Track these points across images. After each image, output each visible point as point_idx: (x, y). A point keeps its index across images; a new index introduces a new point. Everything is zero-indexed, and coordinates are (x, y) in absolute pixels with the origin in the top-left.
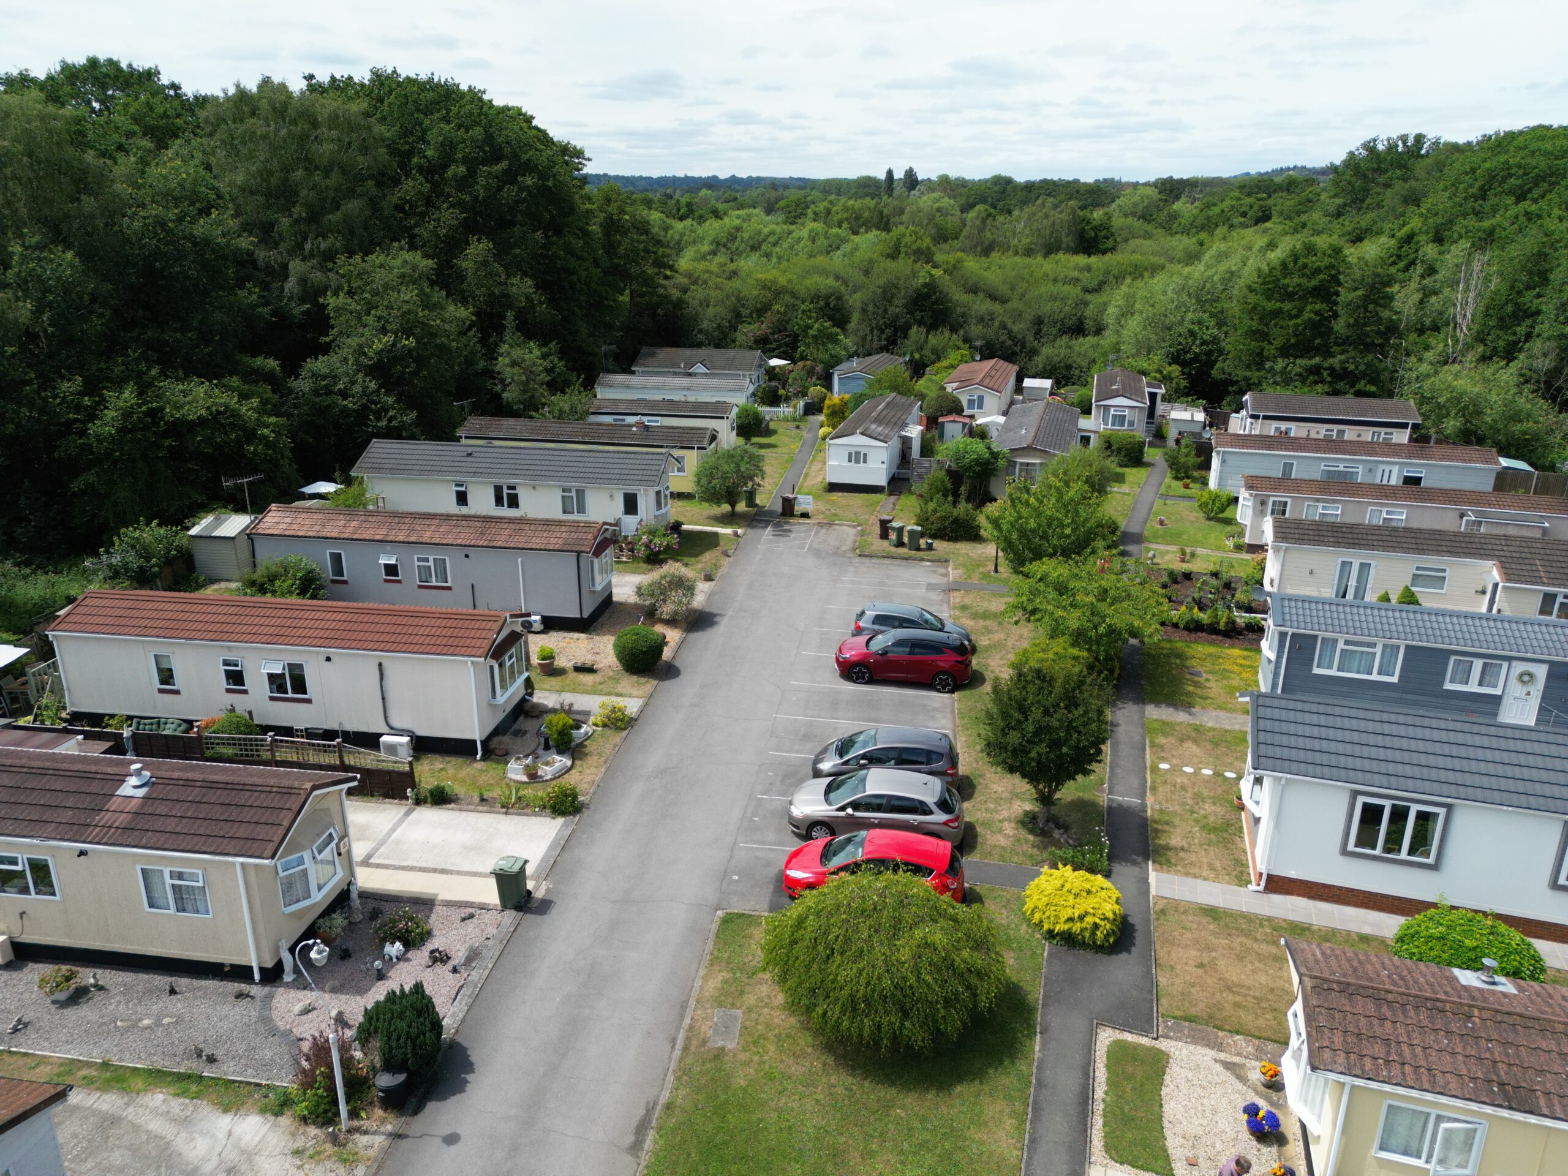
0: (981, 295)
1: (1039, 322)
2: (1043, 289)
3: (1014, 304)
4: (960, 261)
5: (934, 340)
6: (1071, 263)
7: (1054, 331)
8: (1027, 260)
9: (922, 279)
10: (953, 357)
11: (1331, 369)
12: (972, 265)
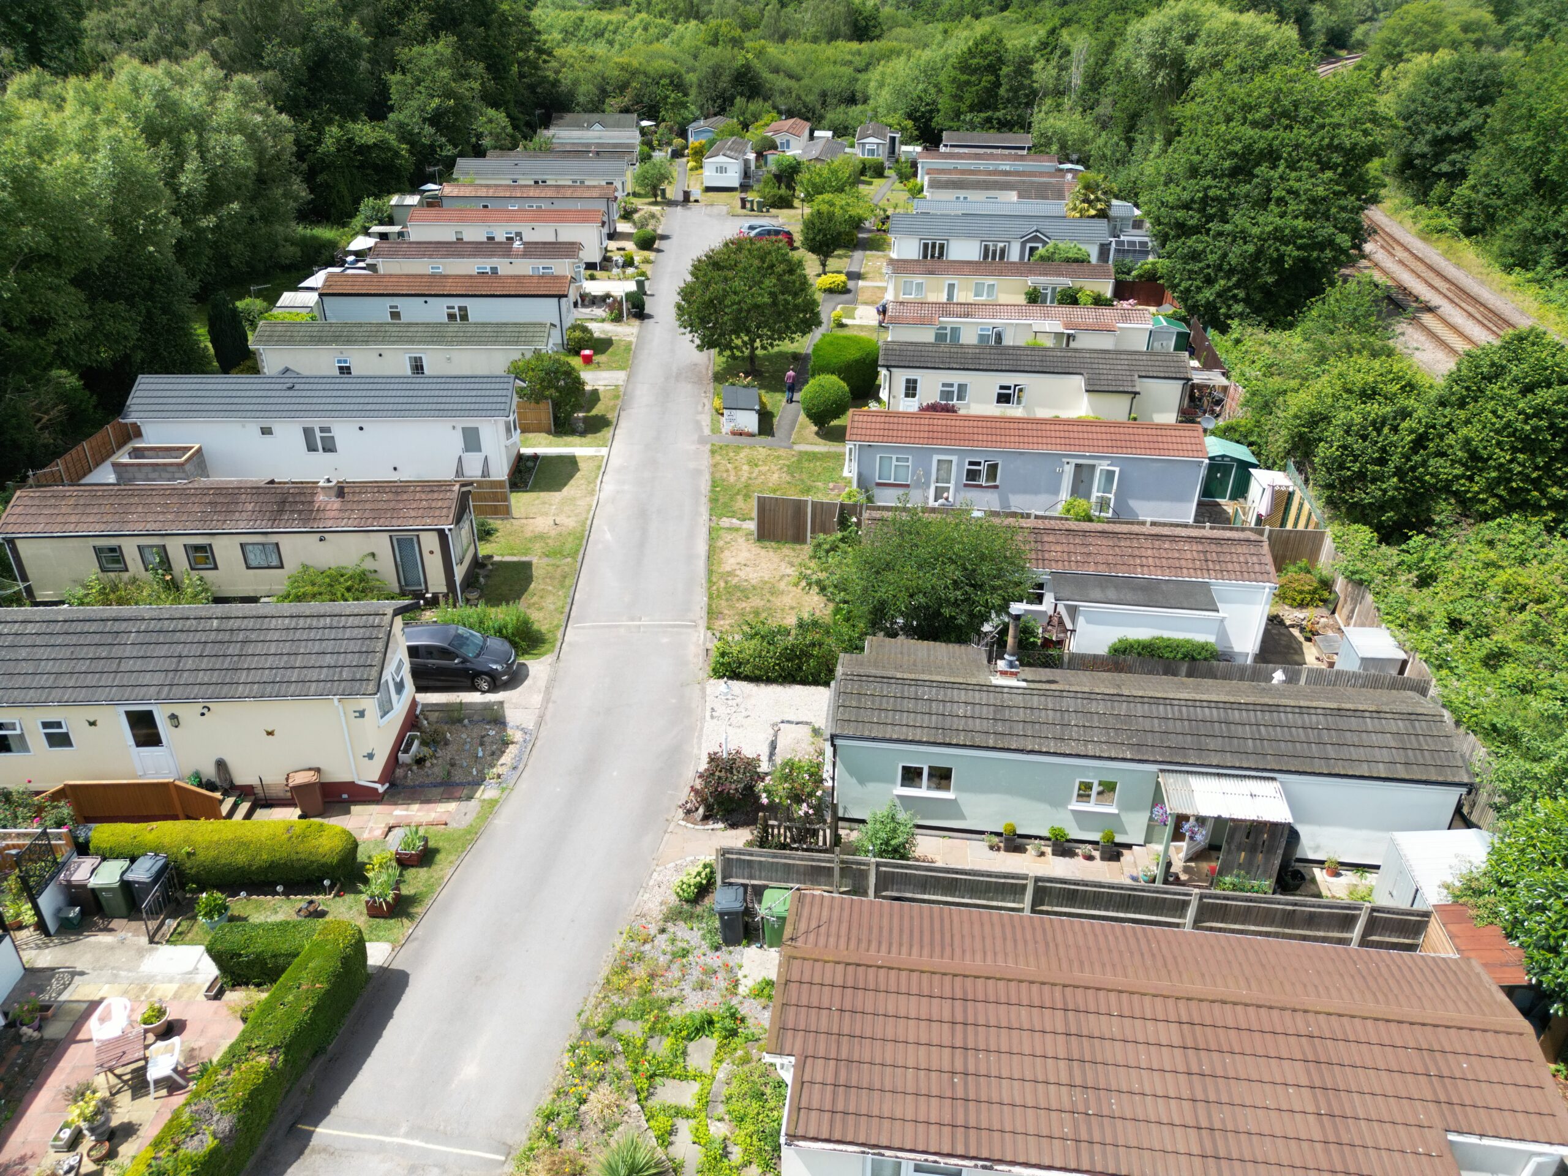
0: (782, 74)
1: (824, 95)
2: (826, 69)
3: (806, 81)
4: (764, 47)
5: (753, 107)
6: (847, 48)
7: (835, 101)
8: (814, 46)
9: (740, 61)
10: (766, 118)
11: (998, 119)
12: (773, 50)
